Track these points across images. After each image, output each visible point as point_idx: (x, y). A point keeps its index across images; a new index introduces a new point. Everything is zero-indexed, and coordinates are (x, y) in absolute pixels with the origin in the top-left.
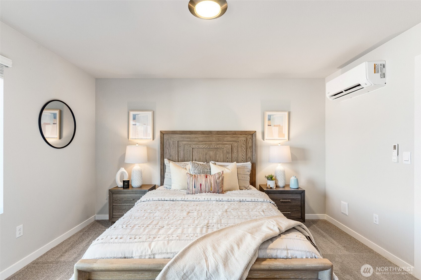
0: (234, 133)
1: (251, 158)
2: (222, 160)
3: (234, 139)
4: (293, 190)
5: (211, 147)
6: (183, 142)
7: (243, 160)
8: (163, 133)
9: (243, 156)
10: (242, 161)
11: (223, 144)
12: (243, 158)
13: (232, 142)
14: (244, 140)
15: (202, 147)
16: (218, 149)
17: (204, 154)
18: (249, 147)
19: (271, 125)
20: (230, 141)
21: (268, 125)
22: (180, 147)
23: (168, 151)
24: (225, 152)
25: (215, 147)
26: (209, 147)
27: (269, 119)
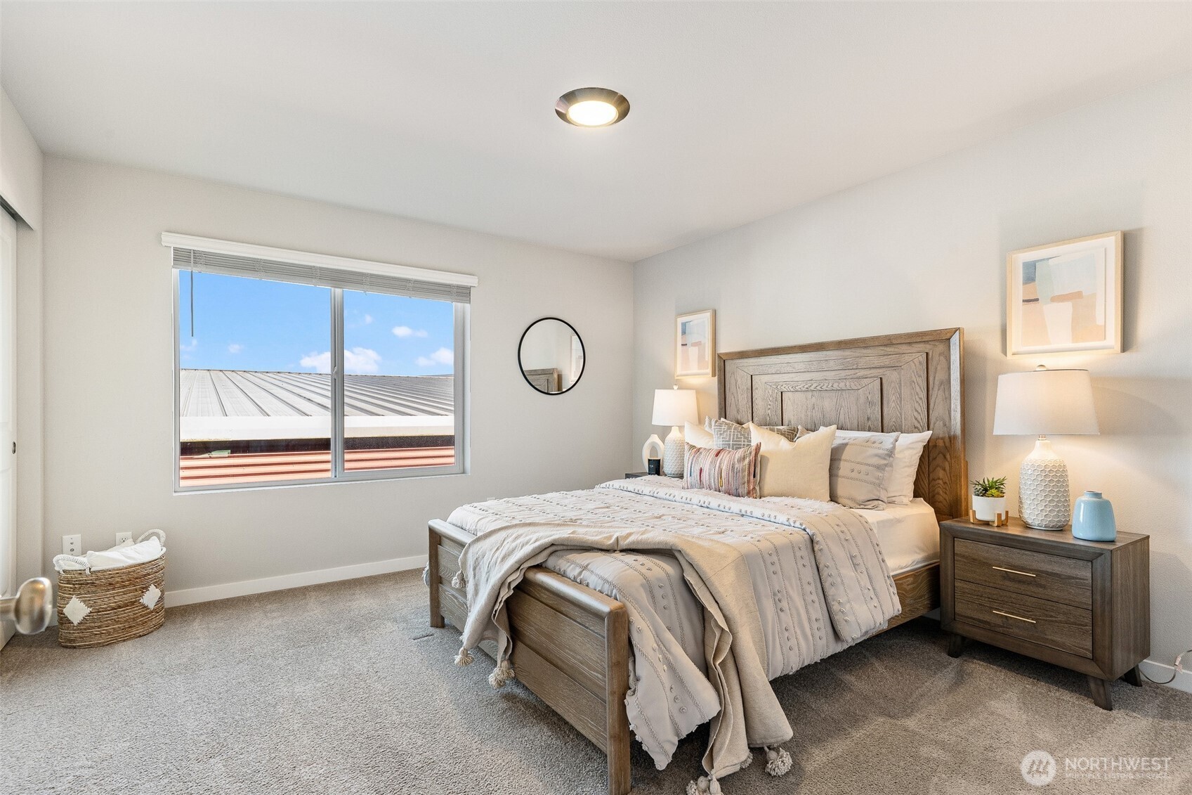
0: (886, 342)
1: (947, 419)
2: (856, 424)
3: (886, 361)
4: (1082, 543)
5: (824, 388)
6: (763, 377)
7: (919, 426)
8: (724, 359)
9: (916, 414)
10: (915, 428)
11: (858, 378)
12: (916, 419)
13: (881, 371)
14: (920, 363)
15: (804, 387)
16: (844, 394)
17: (809, 406)
18: (937, 383)
19: (1037, 300)
20: (876, 368)
21: (1024, 301)
22: (757, 389)
23: (733, 399)
24: (862, 400)
25: (836, 386)
26: (818, 388)
27: (1029, 279)
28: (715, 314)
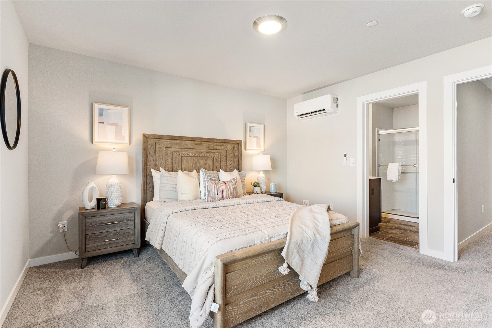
0: (223, 142)
1: (237, 167)
2: (212, 169)
3: (222, 148)
5: (201, 155)
6: (171, 149)
7: (231, 169)
8: (147, 137)
9: (230, 165)
10: (230, 170)
11: (213, 153)
12: (230, 167)
13: (220, 151)
14: (232, 149)
15: (192, 155)
16: (208, 158)
17: (194, 163)
18: (235, 156)
19: (251, 136)
20: (219, 150)
21: (249, 136)
22: (167, 154)
24: (215, 161)
25: (206, 155)
26: (199, 155)
27: (250, 131)
28: (130, 109)
